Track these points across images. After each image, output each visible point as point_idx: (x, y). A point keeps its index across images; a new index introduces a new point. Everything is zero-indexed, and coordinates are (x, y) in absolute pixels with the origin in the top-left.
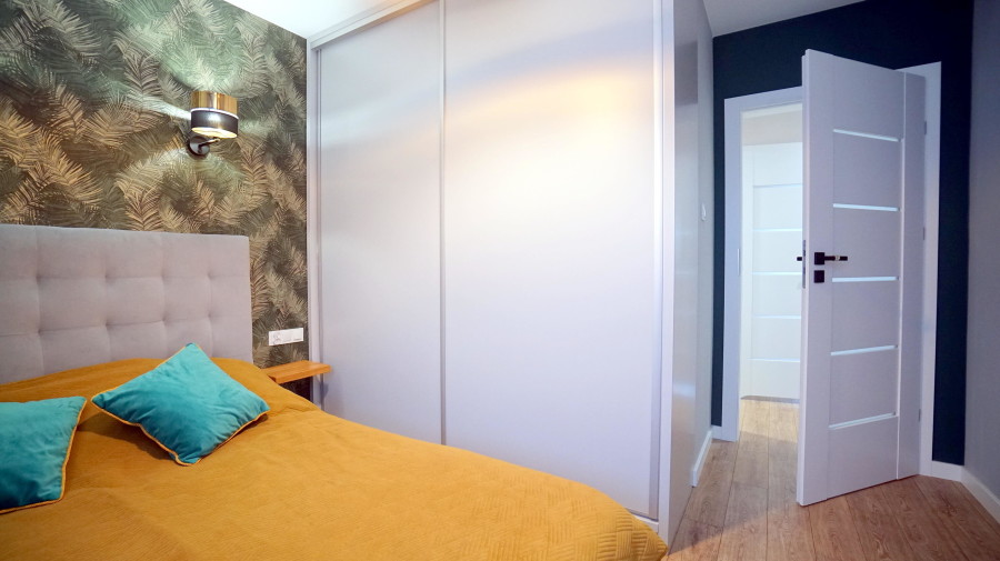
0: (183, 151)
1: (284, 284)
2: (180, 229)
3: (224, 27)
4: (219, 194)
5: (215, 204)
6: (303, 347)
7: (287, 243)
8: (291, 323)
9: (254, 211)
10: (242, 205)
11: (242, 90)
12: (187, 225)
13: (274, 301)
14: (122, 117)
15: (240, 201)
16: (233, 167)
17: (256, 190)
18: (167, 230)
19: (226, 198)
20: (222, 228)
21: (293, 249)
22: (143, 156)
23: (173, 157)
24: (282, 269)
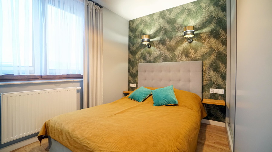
0: (187, 42)
1: (216, 75)
2: (186, 60)
3: (197, 7)
4: (196, 50)
5: (195, 53)
6: (224, 96)
7: (218, 62)
8: (219, 87)
9: (206, 54)
10: (202, 52)
11: (202, 21)
12: (188, 59)
13: (213, 79)
14: (175, 39)
15: (202, 51)
16: (199, 43)
17: (207, 47)
18: (183, 61)
19: (198, 51)
20: (196, 59)
21: (221, 63)
22: (179, 46)
23: (185, 44)
24: (216, 70)
